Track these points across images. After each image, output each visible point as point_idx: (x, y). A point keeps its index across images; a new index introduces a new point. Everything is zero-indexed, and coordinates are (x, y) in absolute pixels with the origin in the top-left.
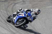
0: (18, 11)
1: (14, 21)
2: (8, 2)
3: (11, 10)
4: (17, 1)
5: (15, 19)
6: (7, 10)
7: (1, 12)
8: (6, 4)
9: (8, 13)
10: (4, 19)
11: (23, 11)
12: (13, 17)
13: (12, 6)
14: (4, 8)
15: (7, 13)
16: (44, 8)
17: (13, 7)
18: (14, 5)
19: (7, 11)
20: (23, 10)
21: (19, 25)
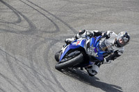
2: (37, 36)
3: (42, 57)
4: (61, 35)
6: (31, 56)
7: (16, 60)
8: (31, 39)
9: (34, 64)
10: (22, 80)
13: (45, 46)
14: (24, 50)
15: (32, 64)
16: (130, 56)
17: (49, 50)
18: (52, 45)
19: (31, 59)
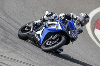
0: (45, 17)
1: (38, 39)
5: (41, 35)
11: (55, 17)
12: (33, 29)
20: (54, 15)
21: (51, 47)
